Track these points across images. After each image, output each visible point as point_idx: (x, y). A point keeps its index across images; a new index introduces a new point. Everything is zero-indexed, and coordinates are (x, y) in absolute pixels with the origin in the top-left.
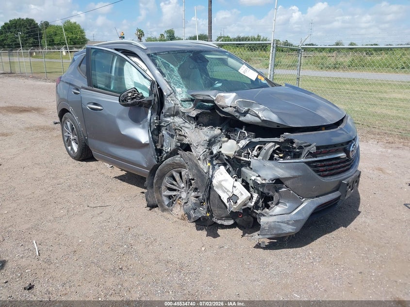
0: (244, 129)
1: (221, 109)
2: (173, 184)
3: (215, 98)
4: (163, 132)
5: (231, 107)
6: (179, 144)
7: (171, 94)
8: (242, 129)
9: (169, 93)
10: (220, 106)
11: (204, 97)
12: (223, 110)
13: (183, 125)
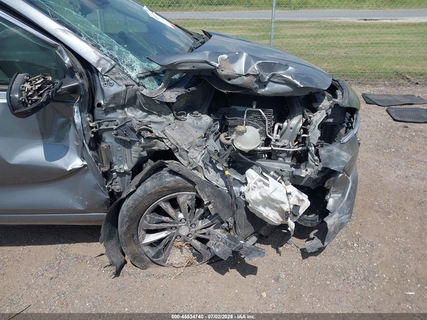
0: (254, 106)
1: (226, 81)
2: (163, 222)
3: (217, 65)
4: (107, 140)
5: (247, 75)
6: (145, 154)
7: (114, 67)
8: (251, 107)
9: (108, 67)
10: (226, 76)
11: (194, 64)
12: (229, 82)
13: (147, 119)
